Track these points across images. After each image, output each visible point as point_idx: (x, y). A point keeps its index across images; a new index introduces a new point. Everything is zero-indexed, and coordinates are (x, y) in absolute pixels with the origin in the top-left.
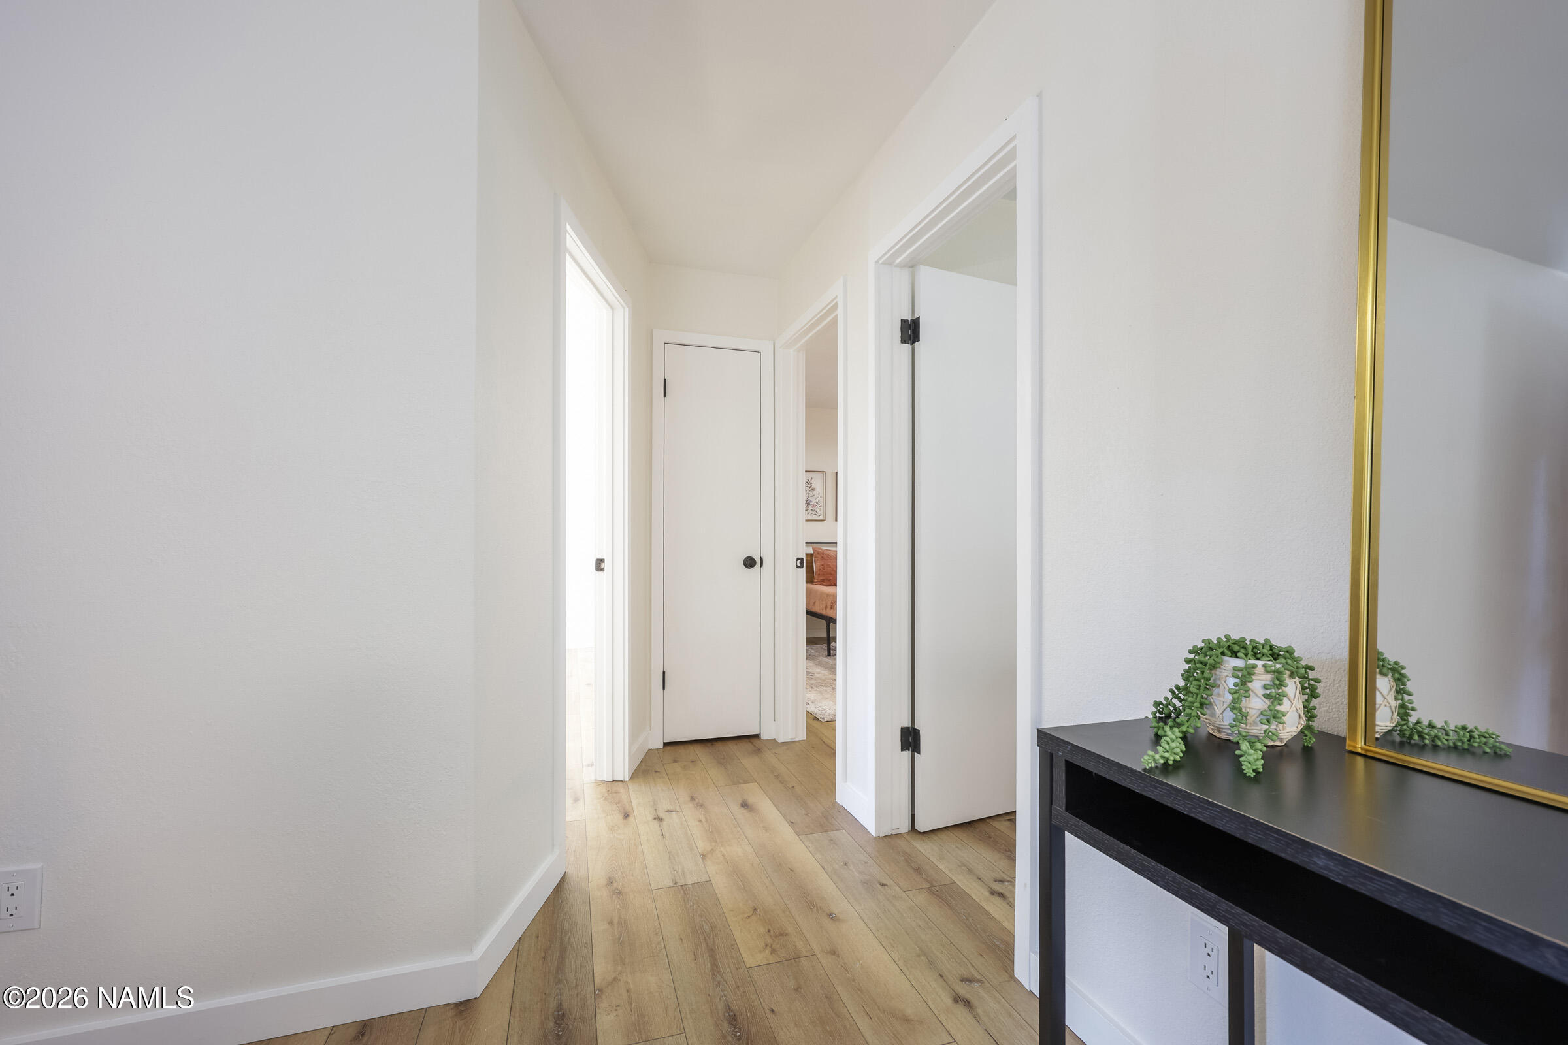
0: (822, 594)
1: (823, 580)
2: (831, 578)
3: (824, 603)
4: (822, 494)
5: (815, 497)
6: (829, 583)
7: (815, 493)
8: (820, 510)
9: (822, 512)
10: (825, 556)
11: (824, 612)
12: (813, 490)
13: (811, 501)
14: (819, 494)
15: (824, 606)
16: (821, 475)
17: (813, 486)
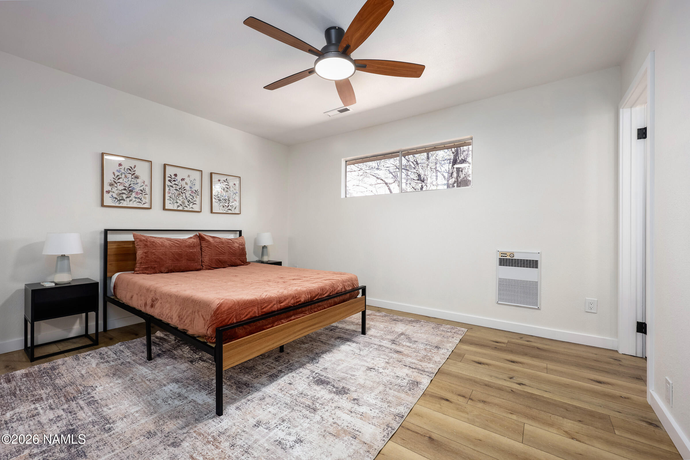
0: (141, 287)
1: (146, 269)
2: (156, 266)
3: (143, 298)
4: (147, 182)
5: (139, 185)
6: (153, 271)
7: (139, 181)
8: (145, 198)
9: (148, 200)
10: (148, 244)
11: (143, 309)
12: (137, 177)
13: (134, 189)
14: (144, 182)
15: (144, 302)
16: (147, 164)
17: (137, 173)
